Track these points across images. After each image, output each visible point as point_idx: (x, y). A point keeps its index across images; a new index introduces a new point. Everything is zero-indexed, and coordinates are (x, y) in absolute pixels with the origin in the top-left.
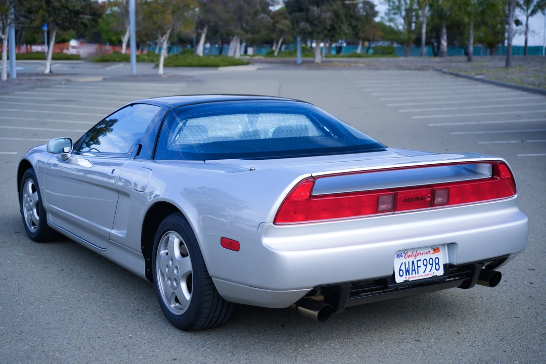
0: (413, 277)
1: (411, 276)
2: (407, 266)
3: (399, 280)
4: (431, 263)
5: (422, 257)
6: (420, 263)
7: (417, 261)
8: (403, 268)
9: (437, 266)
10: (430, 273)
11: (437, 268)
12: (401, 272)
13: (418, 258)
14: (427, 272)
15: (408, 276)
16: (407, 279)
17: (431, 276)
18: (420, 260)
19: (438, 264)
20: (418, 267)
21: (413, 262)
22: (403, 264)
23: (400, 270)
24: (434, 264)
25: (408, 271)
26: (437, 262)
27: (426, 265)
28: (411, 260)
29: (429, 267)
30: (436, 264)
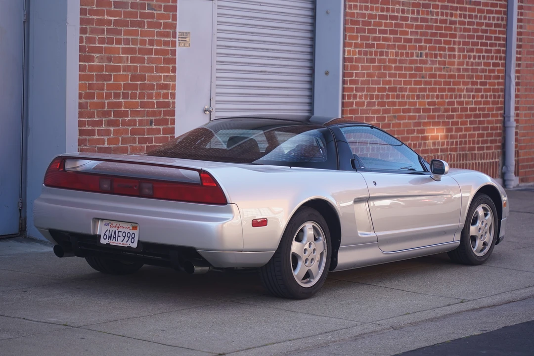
0: (113, 243)
1: (112, 241)
2: (110, 233)
3: (103, 241)
4: (129, 236)
5: (123, 230)
6: (120, 234)
7: (119, 232)
8: (107, 233)
9: (133, 240)
10: (127, 243)
11: (132, 241)
12: (105, 236)
13: (120, 230)
14: (124, 242)
15: (110, 241)
16: (109, 243)
17: (126, 246)
18: (121, 232)
19: (133, 238)
20: (118, 236)
21: (115, 231)
22: (108, 231)
23: (105, 235)
24: (131, 238)
25: (110, 237)
26: (133, 237)
27: (125, 237)
28: (114, 229)
29: (126, 238)
30: (132, 238)
